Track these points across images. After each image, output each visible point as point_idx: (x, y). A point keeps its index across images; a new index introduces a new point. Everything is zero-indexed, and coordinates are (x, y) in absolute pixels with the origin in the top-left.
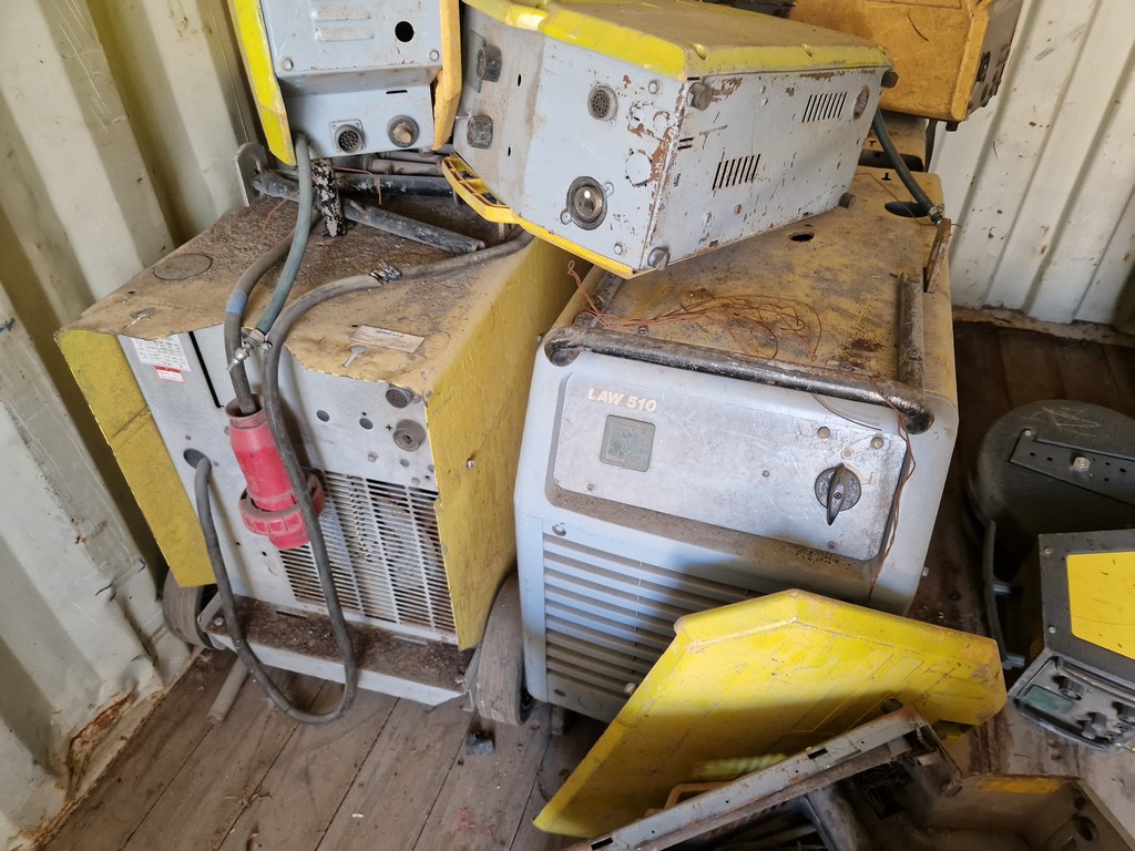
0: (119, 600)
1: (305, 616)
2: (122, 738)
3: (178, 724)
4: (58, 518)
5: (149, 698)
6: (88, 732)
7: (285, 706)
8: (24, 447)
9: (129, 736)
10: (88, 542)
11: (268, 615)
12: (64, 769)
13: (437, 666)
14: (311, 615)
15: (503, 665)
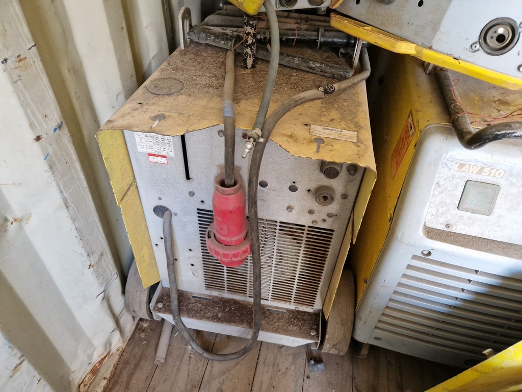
0: (107, 299)
1: (210, 298)
2: (105, 378)
3: (137, 366)
4: (81, 254)
5: (115, 351)
6: (87, 378)
7: (200, 351)
8: (66, 210)
9: (108, 376)
10: (95, 267)
11: (188, 299)
13: (297, 325)
14: (214, 297)
15: (342, 324)
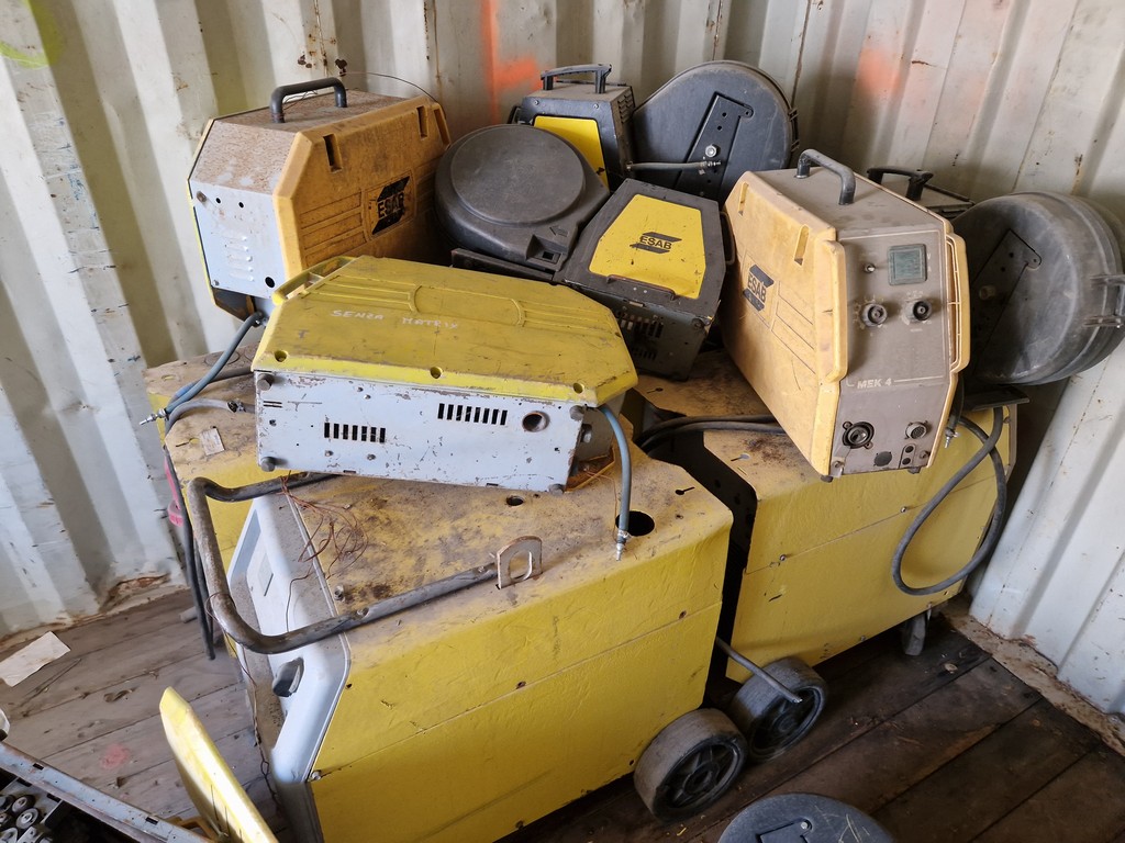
0: (168, 521)
2: (148, 598)
4: (140, 461)
5: (177, 586)
6: (133, 583)
9: (153, 599)
10: (154, 481)
12: (105, 594)
